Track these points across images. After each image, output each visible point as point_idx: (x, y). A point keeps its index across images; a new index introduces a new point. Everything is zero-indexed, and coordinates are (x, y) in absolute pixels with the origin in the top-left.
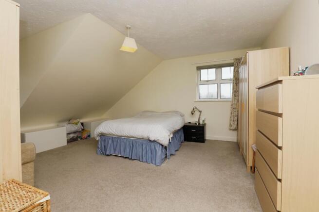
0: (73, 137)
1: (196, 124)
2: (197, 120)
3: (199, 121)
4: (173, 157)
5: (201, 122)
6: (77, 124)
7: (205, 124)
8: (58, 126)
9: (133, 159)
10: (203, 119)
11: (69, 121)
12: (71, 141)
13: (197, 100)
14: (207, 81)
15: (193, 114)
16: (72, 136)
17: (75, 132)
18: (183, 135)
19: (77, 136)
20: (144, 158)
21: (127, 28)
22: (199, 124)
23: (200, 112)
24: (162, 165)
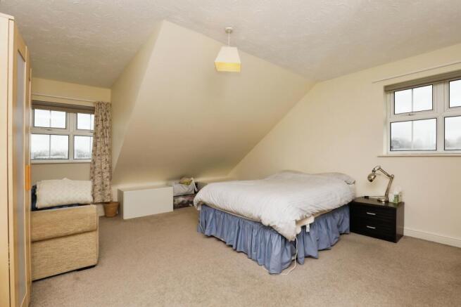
0: (183, 201)
1: (379, 201)
2: (383, 194)
3: (387, 195)
4: (313, 261)
5: (391, 199)
6: (188, 184)
7: (401, 204)
8: (167, 185)
9: (238, 250)
10: (397, 193)
11: (181, 178)
12: (180, 207)
13: (384, 153)
14: (410, 114)
15: (371, 181)
16: (181, 199)
17: (185, 195)
18: (347, 220)
19: (188, 201)
20: (254, 253)
21: (227, 32)
22: (387, 202)
23: (391, 178)
24: (282, 274)
